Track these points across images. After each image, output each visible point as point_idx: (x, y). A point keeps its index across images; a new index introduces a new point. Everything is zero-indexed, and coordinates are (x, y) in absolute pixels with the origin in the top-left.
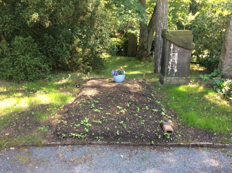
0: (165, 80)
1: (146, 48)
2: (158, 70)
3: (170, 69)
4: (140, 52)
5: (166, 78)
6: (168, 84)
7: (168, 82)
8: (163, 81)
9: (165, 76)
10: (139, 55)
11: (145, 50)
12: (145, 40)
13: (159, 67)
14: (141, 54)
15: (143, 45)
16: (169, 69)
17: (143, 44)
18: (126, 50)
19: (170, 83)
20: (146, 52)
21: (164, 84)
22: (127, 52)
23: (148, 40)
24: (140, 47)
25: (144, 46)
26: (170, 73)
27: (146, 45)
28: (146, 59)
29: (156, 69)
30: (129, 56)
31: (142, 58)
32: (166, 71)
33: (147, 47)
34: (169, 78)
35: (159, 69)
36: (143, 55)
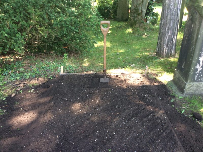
0: (187, 87)
1: (140, 11)
2: (163, 53)
3: (199, 70)
4: (133, 17)
5: (189, 85)
6: (192, 92)
7: (192, 90)
8: (184, 88)
9: (189, 81)
10: (131, 21)
11: (139, 14)
12: (139, 2)
13: (165, 49)
14: (134, 19)
15: (136, 9)
16: (197, 69)
17: (137, 7)
18: (115, 12)
19: (195, 91)
20: (140, 17)
21: (185, 93)
22: (116, 15)
23: (143, 2)
24: (132, 10)
25: (138, 10)
26: (198, 76)
27: (141, 8)
28: (139, 25)
29: (160, 51)
30: (119, 21)
31: (136, 25)
32: (192, 73)
33: (142, 11)
34: (195, 84)
35: (165, 51)
36: (136, 21)
